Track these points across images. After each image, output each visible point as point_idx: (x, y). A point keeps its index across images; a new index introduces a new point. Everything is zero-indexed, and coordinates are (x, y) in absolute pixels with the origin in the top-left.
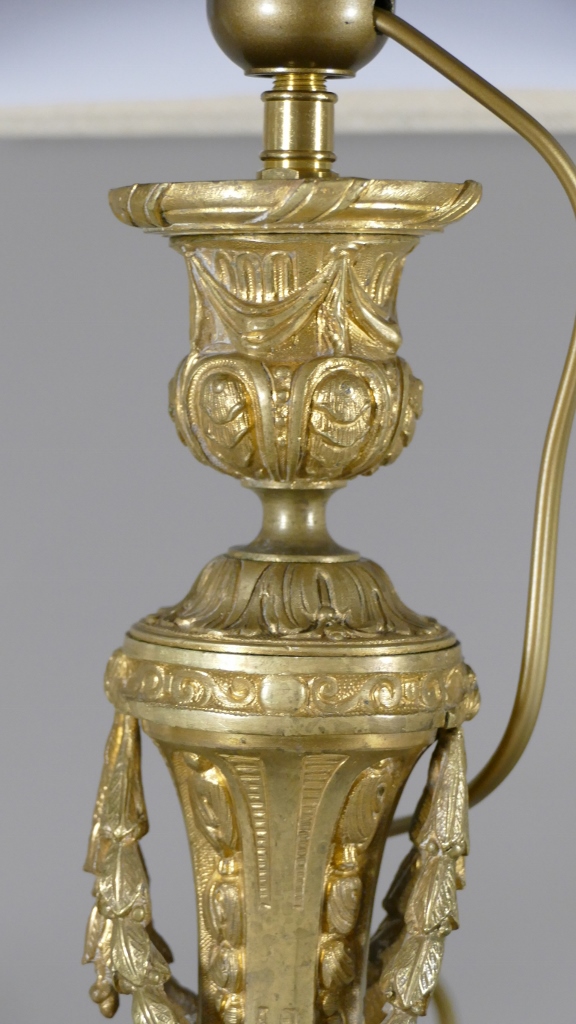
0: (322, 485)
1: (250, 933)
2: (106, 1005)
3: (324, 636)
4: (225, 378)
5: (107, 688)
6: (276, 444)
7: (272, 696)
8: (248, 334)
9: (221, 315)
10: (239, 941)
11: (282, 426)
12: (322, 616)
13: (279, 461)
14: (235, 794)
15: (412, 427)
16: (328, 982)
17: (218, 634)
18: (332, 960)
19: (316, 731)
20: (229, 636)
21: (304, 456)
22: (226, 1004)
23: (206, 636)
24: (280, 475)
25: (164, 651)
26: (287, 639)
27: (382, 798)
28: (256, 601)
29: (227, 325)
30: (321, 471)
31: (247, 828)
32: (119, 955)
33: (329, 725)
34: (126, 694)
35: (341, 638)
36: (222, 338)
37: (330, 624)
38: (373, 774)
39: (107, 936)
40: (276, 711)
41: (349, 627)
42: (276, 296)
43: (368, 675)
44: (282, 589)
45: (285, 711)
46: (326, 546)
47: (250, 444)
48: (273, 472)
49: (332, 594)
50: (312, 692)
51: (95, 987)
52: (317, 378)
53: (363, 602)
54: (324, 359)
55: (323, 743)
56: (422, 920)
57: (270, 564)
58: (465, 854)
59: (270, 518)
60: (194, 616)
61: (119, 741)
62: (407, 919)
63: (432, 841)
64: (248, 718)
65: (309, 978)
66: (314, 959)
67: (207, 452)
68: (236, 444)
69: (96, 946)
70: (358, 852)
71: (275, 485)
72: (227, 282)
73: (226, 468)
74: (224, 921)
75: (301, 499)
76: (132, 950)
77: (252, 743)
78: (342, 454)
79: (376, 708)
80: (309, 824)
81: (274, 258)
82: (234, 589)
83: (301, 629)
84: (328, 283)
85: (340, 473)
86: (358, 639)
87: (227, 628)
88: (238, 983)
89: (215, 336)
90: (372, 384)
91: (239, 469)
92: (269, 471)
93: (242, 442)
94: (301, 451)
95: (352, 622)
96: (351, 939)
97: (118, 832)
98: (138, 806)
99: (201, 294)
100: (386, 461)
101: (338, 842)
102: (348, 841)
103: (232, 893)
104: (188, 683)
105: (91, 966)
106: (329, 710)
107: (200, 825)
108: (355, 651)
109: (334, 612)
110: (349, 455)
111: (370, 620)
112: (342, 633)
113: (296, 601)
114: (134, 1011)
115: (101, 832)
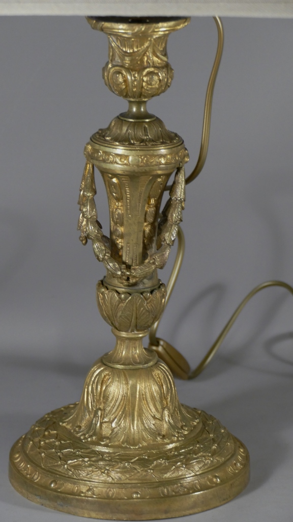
0: (146, 100)
1: (125, 222)
2: (84, 242)
3: (146, 144)
4: (119, 73)
5: (85, 154)
6: (133, 91)
7: (132, 161)
8: (125, 61)
9: (118, 54)
10: (122, 225)
11: (135, 87)
12: (145, 138)
13: (134, 95)
14: (121, 185)
15: (170, 84)
16: (146, 236)
17: (117, 143)
18: (147, 230)
19: (144, 171)
20: (120, 144)
21: (141, 94)
22: (118, 242)
23: (114, 143)
24: (134, 97)
25: (102, 147)
26: (136, 145)
27: (161, 186)
28: (127, 133)
29: (120, 57)
31: (125, 194)
32: (89, 229)
33: (147, 169)
34: (91, 157)
35: (151, 145)
37: (148, 140)
38: (159, 180)
39: (84, 223)
40: (133, 165)
41: (153, 141)
42: (133, 50)
43: (158, 155)
44: (134, 130)
45: (135, 165)
46: (147, 116)
47: (126, 91)
49: (148, 131)
50: (142, 160)
51: (81, 237)
52: (144, 73)
53: (157, 133)
54: (145, 68)
55: (145, 173)
56: (172, 219)
57: (131, 122)
58: (184, 201)
59: (131, 108)
60: (110, 136)
61: (88, 168)
62: (168, 219)
63: (175, 198)
64: (125, 166)
65: (141, 235)
66: (143, 230)
67: (114, 90)
68: (122, 90)
69: (81, 225)
70: (155, 200)
71: (132, 100)
72: (119, 45)
73: (119, 95)
74: (118, 219)
75: (139, 104)
76: (92, 227)
77: (126, 173)
78: (151, 92)
79: (160, 163)
80: (141, 194)
82: (121, 130)
83: (140, 142)
84: (148, 47)
86: (156, 145)
87: (119, 142)
88: (122, 236)
89: (116, 59)
90: (160, 74)
91: (123, 96)
92: (131, 96)
93: (124, 90)
94: (140, 92)
95: (153, 139)
96: (152, 224)
97: (88, 195)
98: (94, 187)
99: (112, 47)
100: (163, 92)
101: (149, 198)
102: (152, 197)
103: (120, 211)
104: (109, 156)
105: (80, 231)
106: (147, 165)
107: (111, 193)
108: (154, 149)
109: (148, 136)
110: (154, 92)
111: (159, 138)
112: (151, 143)
113: (138, 133)
114: (93, 244)
115: (83, 194)
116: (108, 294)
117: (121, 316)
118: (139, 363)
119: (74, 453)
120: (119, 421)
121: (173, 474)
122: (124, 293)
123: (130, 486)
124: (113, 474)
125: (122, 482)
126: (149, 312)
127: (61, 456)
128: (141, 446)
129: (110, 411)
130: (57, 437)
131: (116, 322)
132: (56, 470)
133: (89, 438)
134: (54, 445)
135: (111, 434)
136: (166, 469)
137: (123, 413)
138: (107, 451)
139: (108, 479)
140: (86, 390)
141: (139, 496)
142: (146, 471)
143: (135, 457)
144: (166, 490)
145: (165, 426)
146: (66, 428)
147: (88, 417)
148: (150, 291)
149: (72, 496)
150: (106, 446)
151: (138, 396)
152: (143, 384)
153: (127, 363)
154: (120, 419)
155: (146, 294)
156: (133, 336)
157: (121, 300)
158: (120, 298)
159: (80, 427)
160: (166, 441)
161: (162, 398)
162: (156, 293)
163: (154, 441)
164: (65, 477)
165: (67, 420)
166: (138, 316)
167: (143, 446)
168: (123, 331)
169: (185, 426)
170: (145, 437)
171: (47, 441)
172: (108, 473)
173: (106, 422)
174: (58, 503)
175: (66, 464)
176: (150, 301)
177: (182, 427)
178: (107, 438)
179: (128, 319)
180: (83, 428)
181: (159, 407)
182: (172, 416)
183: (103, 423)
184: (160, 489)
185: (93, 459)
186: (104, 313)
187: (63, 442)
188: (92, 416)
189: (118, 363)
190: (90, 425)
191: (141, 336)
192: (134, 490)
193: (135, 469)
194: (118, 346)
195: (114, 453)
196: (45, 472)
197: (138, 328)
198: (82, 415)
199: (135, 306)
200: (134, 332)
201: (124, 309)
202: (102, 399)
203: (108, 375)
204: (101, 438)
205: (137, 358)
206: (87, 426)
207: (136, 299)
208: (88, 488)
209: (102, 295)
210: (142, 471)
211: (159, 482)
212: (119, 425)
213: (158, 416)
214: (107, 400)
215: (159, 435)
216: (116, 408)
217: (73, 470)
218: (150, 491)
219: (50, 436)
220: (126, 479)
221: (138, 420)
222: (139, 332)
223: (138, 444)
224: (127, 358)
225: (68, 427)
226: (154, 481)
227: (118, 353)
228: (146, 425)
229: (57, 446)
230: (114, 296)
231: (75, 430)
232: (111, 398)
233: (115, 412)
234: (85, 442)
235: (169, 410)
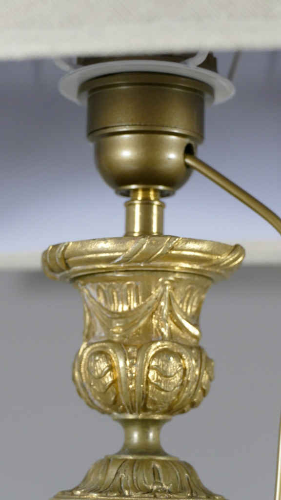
0: (157, 417)
3: (155, 496)
4: (102, 353)
6: (129, 389)
8: (114, 328)
9: (100, 320)
11: (132, 378)
12: (155, 487)
13: (131, 400)
15: (208, 386)
17: (95, 495)
20: (101, 496)
21: (145, 397)
23: (88, 496)
24: (132, 410)
26: (134, 497)
28: (118, 479)
29: (103, 325)
30: (155, 407)
35: (165, 497)
36: (100, 333)
37: (159, 490)
41: (170, 492)
42: (130, 308)
44: (132, 472)
46: (159, 452)
47: (115, 390)
48: (128, 407)
49: (161, 475)
52: (152, 353)
53: (179, 481)
54: (156, 342)
57: (126, 460)
60: (83, 489)
67: (92, 398)
68: (107, 390)
71: (131, 417)
72: (102, 301)
73: (102, 407)
75: (145, 424)
78: (167, 397)
81: (129, 286)
82: (106, 474)
83: (142, 493)
84: (159, 300)
85: (166, 408)
86: (175, 498)
87: (101, 492)
89: (97, 333)
90: (183, 356)
91: (109, 406)
92: (126, 407)
93: (110, 389)
94: (143, 394)
95: (172, 490)
99: (89, 310)
100: (193, 405)
109: (162, 485)
110: (171, 397)
111: (183, 490)
112: (166, 495)
113: (140, 478)
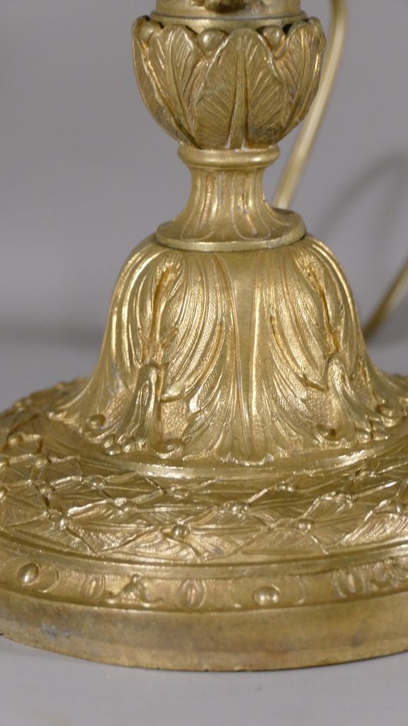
116: (165, 39)
117: (202, 98)
118: (258, 236)
119: (85, 486)
120: (209, 394)
121: (368, 531)
122: (207, 30)
123: (248, 569)
124: (197, 539)
125: (224, 561)
126: (280, 83)
127: (49, 497)
128: (272, 458)
129: (180, 366)
130: (39, 449)
131: (189, 118)
132: (36, 536)
133: (127, 443)
134: (30, 469)
135: (186, 431)
136: (351, 520)
137: (218, 369)
138: (178, 476)
139: (184, 553)
140: (115, 319)
141: (275, 598)
142: (292, 526)
143: (260, 491)
144: (351, 579)
145: (335, 403)
146: (65, 426)
147: (121, 390)
148: (281, 27)
149: (80, 607)
150: (174, 462)
151: (257, 322)
152: (272, 288)
153: (223, 237)
154: (212, 388)
155: (271, 30)
156: (238, 160)
157: (202, 52)
158: (198, 44)
159: (102, 419)
160: (339, 445)
161: (323, 328)
162: (298, 33)
163: (307, 444)
164: (60, 552)
165: (68, 405)
166: (250, 97)
167: (278, 460)
168: (209, 148)
169: (387, 406)
170: (282, 432)
171: (13, 460)
172: (182, 535)
173: (171, 400)
174: (45, 627)
175: (64, 516)
176: (283, 54)
177: (378, 410)
178: (178, 442)
179: (223, 105)
180: (109, 421)
181: (317, 353)
182: (351, 379)
183: (162, 401)
184: (335, 575)
185: (139, 499)
186: (157, 96)
187: (54, 460)
188: (133, 386)
189: (199, 236)
190: (131, 412)
191: (257, 159)
192: (261, 582)
193: (262, 522)
194: (198, 193)
195: (199, 481)
196: (5, 542)
197: (250, 136)
198: (106, 389)
199: (240, 65)
200: (239, 147)
201: (212, 75)
202: (158, 336)
203: (173, 269)
204: (161, 443)
205: (251, 223)
206: (119, 414)
207: (244, 46)
208: (127, 581)
209: (148, 46)
210: (281, 525)
211: (331, 556)
212: (209, 405)
213: (314, 378)
214: (173, 337)
215: (321, 428)
216: (197, 357)
217: (81, 533)
218: (308, 582)
219: (23, 447)
220: (235, 552)
221: (260, 390)
222: (254, 150)
223: (265, 455)
224: (222, 223)
225: (71, 422)
226: (316, 554)
227: (197, 213)
228: (283, 402)
229: (38, 471)
230: (182, 39)
231: (87, 428)
232: (182, 329)
233: (197, 367)
234: (116, 455)
235: (342, 360)
